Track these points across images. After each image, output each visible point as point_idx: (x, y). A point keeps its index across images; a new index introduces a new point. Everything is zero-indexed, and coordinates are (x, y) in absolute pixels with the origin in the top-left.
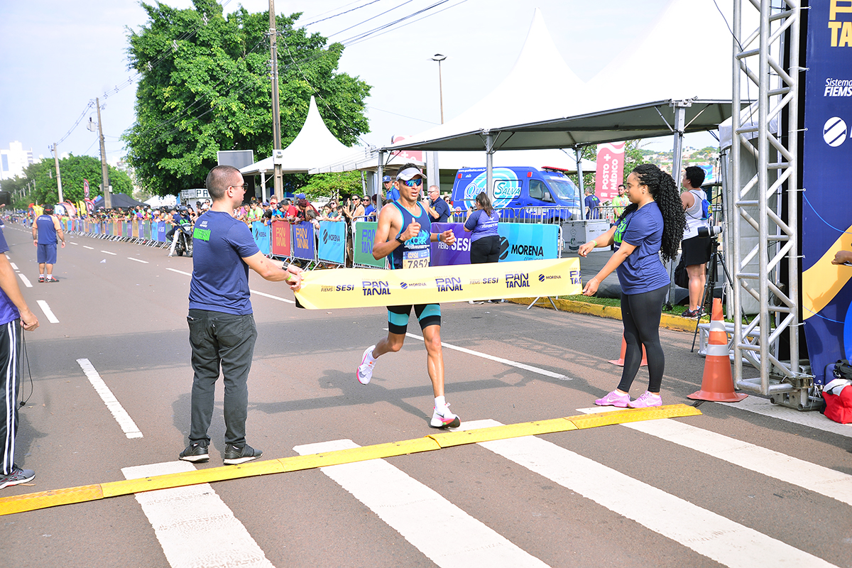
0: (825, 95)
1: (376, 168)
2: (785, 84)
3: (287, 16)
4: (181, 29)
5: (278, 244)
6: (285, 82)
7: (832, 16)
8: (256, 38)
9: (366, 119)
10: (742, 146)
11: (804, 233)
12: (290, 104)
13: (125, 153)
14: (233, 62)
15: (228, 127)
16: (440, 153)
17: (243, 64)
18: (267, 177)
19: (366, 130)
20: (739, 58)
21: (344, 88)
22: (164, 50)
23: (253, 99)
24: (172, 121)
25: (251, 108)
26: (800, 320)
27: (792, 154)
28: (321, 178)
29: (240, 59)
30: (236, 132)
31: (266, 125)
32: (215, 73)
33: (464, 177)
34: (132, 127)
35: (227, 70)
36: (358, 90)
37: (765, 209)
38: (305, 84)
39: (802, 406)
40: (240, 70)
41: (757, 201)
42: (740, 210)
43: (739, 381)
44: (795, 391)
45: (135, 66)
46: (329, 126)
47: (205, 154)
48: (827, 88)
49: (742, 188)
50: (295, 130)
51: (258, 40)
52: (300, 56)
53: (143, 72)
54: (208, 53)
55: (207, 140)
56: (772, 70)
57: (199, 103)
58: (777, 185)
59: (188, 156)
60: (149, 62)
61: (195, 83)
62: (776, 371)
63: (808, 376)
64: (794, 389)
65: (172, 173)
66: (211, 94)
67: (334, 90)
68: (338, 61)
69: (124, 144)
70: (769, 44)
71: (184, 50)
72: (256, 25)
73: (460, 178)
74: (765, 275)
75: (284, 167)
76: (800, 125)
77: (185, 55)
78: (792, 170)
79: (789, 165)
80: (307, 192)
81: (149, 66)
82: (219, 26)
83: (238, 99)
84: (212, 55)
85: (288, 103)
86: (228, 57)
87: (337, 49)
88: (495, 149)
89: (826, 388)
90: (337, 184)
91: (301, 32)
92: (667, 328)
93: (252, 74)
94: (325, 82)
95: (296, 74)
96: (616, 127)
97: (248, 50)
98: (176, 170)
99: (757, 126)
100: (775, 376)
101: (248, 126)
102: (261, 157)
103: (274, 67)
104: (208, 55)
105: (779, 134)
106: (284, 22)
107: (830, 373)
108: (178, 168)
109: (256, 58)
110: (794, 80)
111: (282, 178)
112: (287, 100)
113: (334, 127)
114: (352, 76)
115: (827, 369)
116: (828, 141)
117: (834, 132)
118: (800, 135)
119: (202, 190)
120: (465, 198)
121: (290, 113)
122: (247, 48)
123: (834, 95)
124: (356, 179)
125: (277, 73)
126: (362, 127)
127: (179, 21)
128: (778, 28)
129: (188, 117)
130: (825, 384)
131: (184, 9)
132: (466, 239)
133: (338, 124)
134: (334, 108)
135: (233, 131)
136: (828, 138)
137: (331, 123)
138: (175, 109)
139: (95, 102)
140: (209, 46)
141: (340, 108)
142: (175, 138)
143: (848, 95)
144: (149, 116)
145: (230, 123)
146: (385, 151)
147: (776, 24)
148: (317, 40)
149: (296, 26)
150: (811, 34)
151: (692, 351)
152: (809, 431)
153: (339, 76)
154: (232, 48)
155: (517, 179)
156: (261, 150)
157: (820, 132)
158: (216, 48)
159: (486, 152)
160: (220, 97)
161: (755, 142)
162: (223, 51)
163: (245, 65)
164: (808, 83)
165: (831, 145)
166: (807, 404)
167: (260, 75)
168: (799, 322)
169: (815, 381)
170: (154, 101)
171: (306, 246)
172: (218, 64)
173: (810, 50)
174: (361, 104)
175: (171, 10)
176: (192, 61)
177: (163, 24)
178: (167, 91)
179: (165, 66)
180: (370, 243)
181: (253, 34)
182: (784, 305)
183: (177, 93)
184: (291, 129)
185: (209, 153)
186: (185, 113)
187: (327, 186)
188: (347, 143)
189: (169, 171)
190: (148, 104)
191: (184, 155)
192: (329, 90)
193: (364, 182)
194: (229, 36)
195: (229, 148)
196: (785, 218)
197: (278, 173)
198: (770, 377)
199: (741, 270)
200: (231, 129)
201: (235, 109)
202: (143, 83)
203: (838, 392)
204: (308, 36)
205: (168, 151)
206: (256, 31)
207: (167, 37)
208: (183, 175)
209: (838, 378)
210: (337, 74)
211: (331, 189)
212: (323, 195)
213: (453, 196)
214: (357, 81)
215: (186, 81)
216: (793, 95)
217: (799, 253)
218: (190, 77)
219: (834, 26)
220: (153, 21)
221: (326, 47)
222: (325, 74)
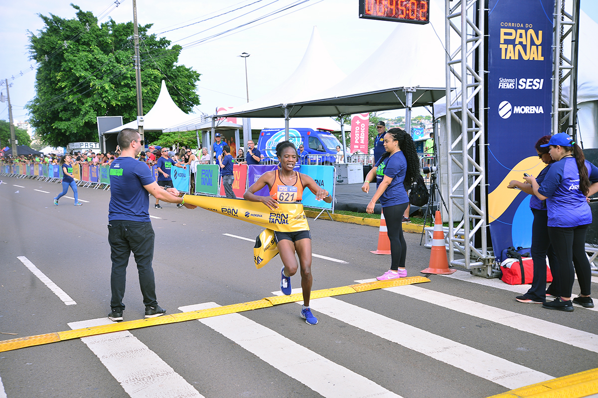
0: (499, 88)
1: (209, 129)
2: (476, 81)
3: (143, 25)
4: (68, 33)
6: (142, 70)
7: (502, 41)
8: (121, 40)
9: (198, 96)
10: (452, 116)
11: (489, 171)
12: (146, 85)
13: (28, 118)
14: (106, 56)
15: (102, 100)
16: (252, 119)
19: (198, 103)
20: (449, 64)
21: (183, 75)
22: (57, 47)
23: (119, 81)
24: (63, 96)
25: (118, 88)
26: (487, 223)
27: (481, 123)
28: (168, 135)
29: (111, 54)
30: (108, 104)
31: (129, 99)
32: (93, 63)
33: (265, 135)
34: (33, 99)
35: (102, 61)
36: (192, 77)
37: (466, 156)
38: (156, 72)
39: (488, 275)
40: (111, 61)
41: (462, 151)
42: (452, 156)
43: (452, 261)
44: (485, 266)
45: (35, 58)
46: (174, 100)
47: (86, 119)
48: (500, 84)
49: (452, 143)
52: (152, 53)
53: (41, 62)
54: (87, 49)
55: (87, 109)
56: (468, 72)
57: (82, 85)
58: (473, 142)
59: (74, 120)
60: (46, 55)
61: (79, 70)
62: (473, 254)
63: (492, 257)
65: (63, 131)
66: (91, 77)
67: (175, 76)
68: (178, 57)
69: (27, 111)
70: (467, 56)
71: (70, 48)
72: (121, 32)
73: (262, 136)
75: (145, 128)
76: (486, 106)
77: (71, 51)
78: (481, 132)
79: (480, 130)
80: (159, 144)
81: (46, 58)
82: (95, 32)
83: (109, 82)
84: (91, 51)
85: (144, 84)
86: (102, 52)
87: (177, 49)
88: (291, 117)
89: (503, 264)
90: (179, 139)
91: (153, 37)
93: (119, 64)
94: (169, 71)
95: (149, 65)
96: (367, 104)
97: (117, 48)
98: (66, 129)
99: (461, 106)
100: (473, 258)
101: (116, 100)
102: (126, 121)
103: (137, 60)
104: (88, 51)
105: (473, 111)
106: (141, 30)
107: (504, 255)
108: (67, 128)
109: (121, 54)
110: (481, 78)
111: (143, 135)
112: (144, 82)
113: (176, 101)
114: (187, 67)
115: (503, 252)
116: (501, 115)
117: (505, 110)
118: (486, 111)
119: (84, 143)
120: (266, 148)
121: (146, 91)
122: (115, 47)
123: (504, 88)
124: (192, 136)
125: (140, 64)
126: (196, 101)
127: (67, 27)
128: (471, 47)
129: (75, 93)
130: (502, 261)
131: (70, 19)
135: (106, 103)
136: (501, 113)
137: (175, 98)
138: (64, 88)
139: (5, 82)
140: (88, 45)
141: (180, 88)
142: (64, 107)
143: (512, 88)
144: (45, 92)
145: (104, 97)
146: (216, 118)
147: (470, 44)
148: (164, 42)
149: (149, 33)
150: (490, 51)
151: (421, 245)
152: (493, 290)
153: (179, 67)
154: (104, 47)
155: (300, 136)
156: (126, 116)
157: (496, 110)
158: (94, 46)
159: (284, 119)
160: (97, 80)
161: (459, 114)
162: (98, 48)
163: (114, 58)
164: (490, 81)
165: (503, 118)
166: (492, 274)
167: (124, 65)
168: (487, 225)
169: (496, 260)
170: (49, 82)
172: (95, 57)
173: (490, 61)
174: (194, 86)
175: (61, 20)
176: (76, 55)
177: (55, 30)
178: (59, 75)
179: (57, 58)
180: (207, 178)
181: (120, 38)
182: (477, 214)
183: (66, 77)
184: (150, 101)
185: (89, 118)
186: (72, 90)
188: (186, 112)
189: (60, 130)
190: (45, 84)
191: (71, 119)
192: (172, 76)
193: (198, 138)
194: (102, 39)
195: (103, 114)
196: (478, 161)
198: (470, 258)
199: (453, 193)
200: (105, 101)
201: (107, 88)
202: (41, 69)
203: (509, 266)
204: (158, 39)
205: (60, 116)
206: (122, 35)
207: (59, 38)
208: (70, 133)
209: (509, 258)
210: (178, 66)
211: (175, 142)
215: (73, 68)
216: (481, 87)
217: (486, 182)
218: (75, 66)
219: (503, 47)
220: (48, 27)
221: (170, 47)
222: (169, 65)
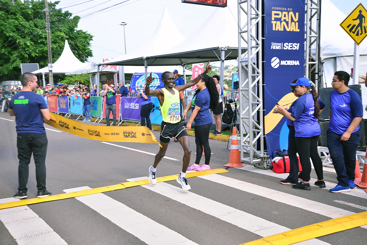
0: (271, 48)
1: (96, 73)
2: (257, 44)
3: (53, 2)
5: (51, 106)
6: (53, 33)
7: (273, 19)
8: (38, 12)
9: (91, 50)
10: (242, 67)
11: (265, 101)
12: (56, 43)
14: (27, 23)
15: (25, 52)
16: (125, 67)
17: (32, 24)
18: (45, 76)
19: (91, 55)
20: (240, 33)
21: (81, 37)
23: (37, 40)
25: (36, 44)
26: (264, 135)
27: (260, 71)
28: (71, 77)
29: (31, 21)
30: (30, 55)
31: (44, 52)
32: (18, 28)
33: (135, 77)
35: (25, 26)
36: (87, 38)
37: (251, 92)
38: (62, 34)
39: (264, 167)
40: (31, 26)
41: (248, 89)
42: (242, 92)
43: (243, 159)
44: (262, 162)
46: (74, 53)
47: (15, 65)
48: (272, 46)
49: (242, 83)
50: (58, 55)
51: (39, 13)
52: (59, 21)
54: (14, 18)
55: (15, 58)
56: (252, 38)
57: (11, 41)
58: (255, 83)
59: (6, 66)
61: (8, 31)
62: (256, 155)
63: (267, 156)
64: (262, 161)
66: (17, 37)
67: (76, 37)
68: (78, 24)
70: (251, 28)
71: (2, 16)
72: (38, 6)
73: (133, 78)
74: (251, 117)
75: (53, 72)
76: (263, 60)
77: (3, 18)
78: (260, 77)
79: (259, 75)
80: (64, 83)
82: (20, 6)
83: (30, 40)
84: (17, 19)
85: (54, 42)
86: (25, 20)
87: (77, 19)
88: (149, 65)
89: (273, 160)
90: (78, 79)
91: (60, 10)
92: (219, 140)
93: (37, 28)
94: (72, 33)
95: (58, 29)
96: (199, 57)
97: (35, 18)
99: (247, 60)
100: (255, 156)
101: (35, 52)
102: (42, 67)
103: (48, 26)
104: (15, 19)
105: (256, 63)
106: (51, 5)
107: (274, 155)
109: (38, 21)
110: (260, 42)
111: (53, 76)
112: (54, 41)
113: (76, 54)
114: (84, 31)
115: (274, 153)
116: (273, 66)
117: (275, 63)
118: (263, 63)
119: (13, 81)
120: (136, 86)
121: (55, 47)
122: (34, 16)
123: (275, 49)
124: (87, 77)
125: (49, 29)
126: (90, 54)
128: (254, 22)
129: (5, 48)
130: (272, 159)
132: (137, 104)
133: (78, 53)
134: (76, 45)
135: (28, 54)
136: (273, 65)
137: (75, 52)
140: (15, 15)
141: (79, 45)
143: (279, 49)
145: (26, 50)
146: (100, 65)
148: (67, 14)
149: (57, 7)
150: (266, 25)
151: (227, 149)
152: (266, 177)
153: (79, 31)
154: (26, 16)
155: (159, 78)
156: (42, 63)
157: (270, 63)
158: (19, 16)
159: (145, 66)
160: (21, 39)
161: (247, 66)
162: (22, 17)
163: (33, 24)
164: (265, 44)
165: (274, 68)
166: (267, 167)
167: (40, 29)
169: (269, 158)
171: (64, 107)
172: (20, 23)
173: (265, 31)
174: (89, 44)
176: (7, 21)
180: (94, 105)
181: (37, 10)
182: (258, 129)
184: (57, 54)
185: (16, 64)
186: (4, 45)
187: (73, 80)
188: (82, 61)
191: (4, 65)
192: (74, 37)
193: (91, 79)
194: (24, 11)
195: (26, 62)
196: (258, 96)
197: (51, 75)
198: (253, 157)
199: (242, 116)
200: (27, 53)
201: (28, 44)
203: (276, 162)
204: (63, 12)
206: (38, 9)
208: (3, 74)
209: (277, 156)
210: (78, 30)
211: (75, 81)
212: (71, 84)
213: (131, 85)
214: (86, 33)
215: (4, 31)
216: (260, 48)
217: (263, 109)
218: (6, 29)
219: (274, 23)
221: (72, 18)
222: (72, 30)
